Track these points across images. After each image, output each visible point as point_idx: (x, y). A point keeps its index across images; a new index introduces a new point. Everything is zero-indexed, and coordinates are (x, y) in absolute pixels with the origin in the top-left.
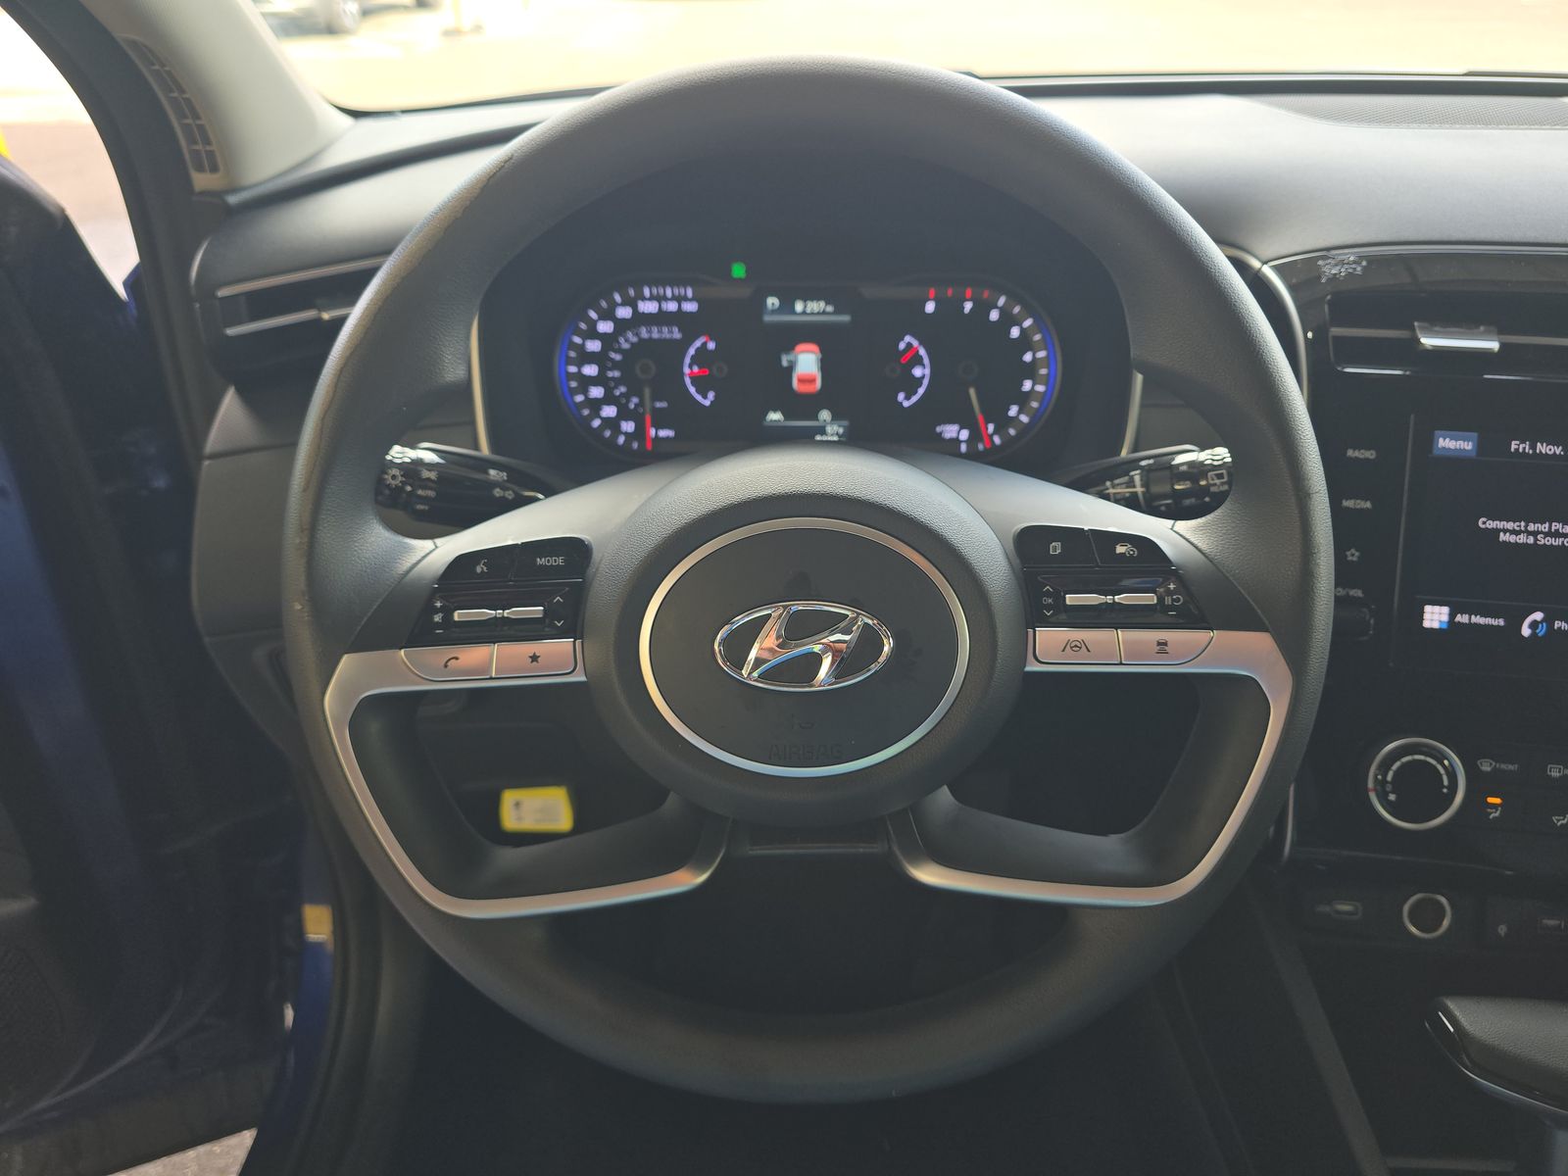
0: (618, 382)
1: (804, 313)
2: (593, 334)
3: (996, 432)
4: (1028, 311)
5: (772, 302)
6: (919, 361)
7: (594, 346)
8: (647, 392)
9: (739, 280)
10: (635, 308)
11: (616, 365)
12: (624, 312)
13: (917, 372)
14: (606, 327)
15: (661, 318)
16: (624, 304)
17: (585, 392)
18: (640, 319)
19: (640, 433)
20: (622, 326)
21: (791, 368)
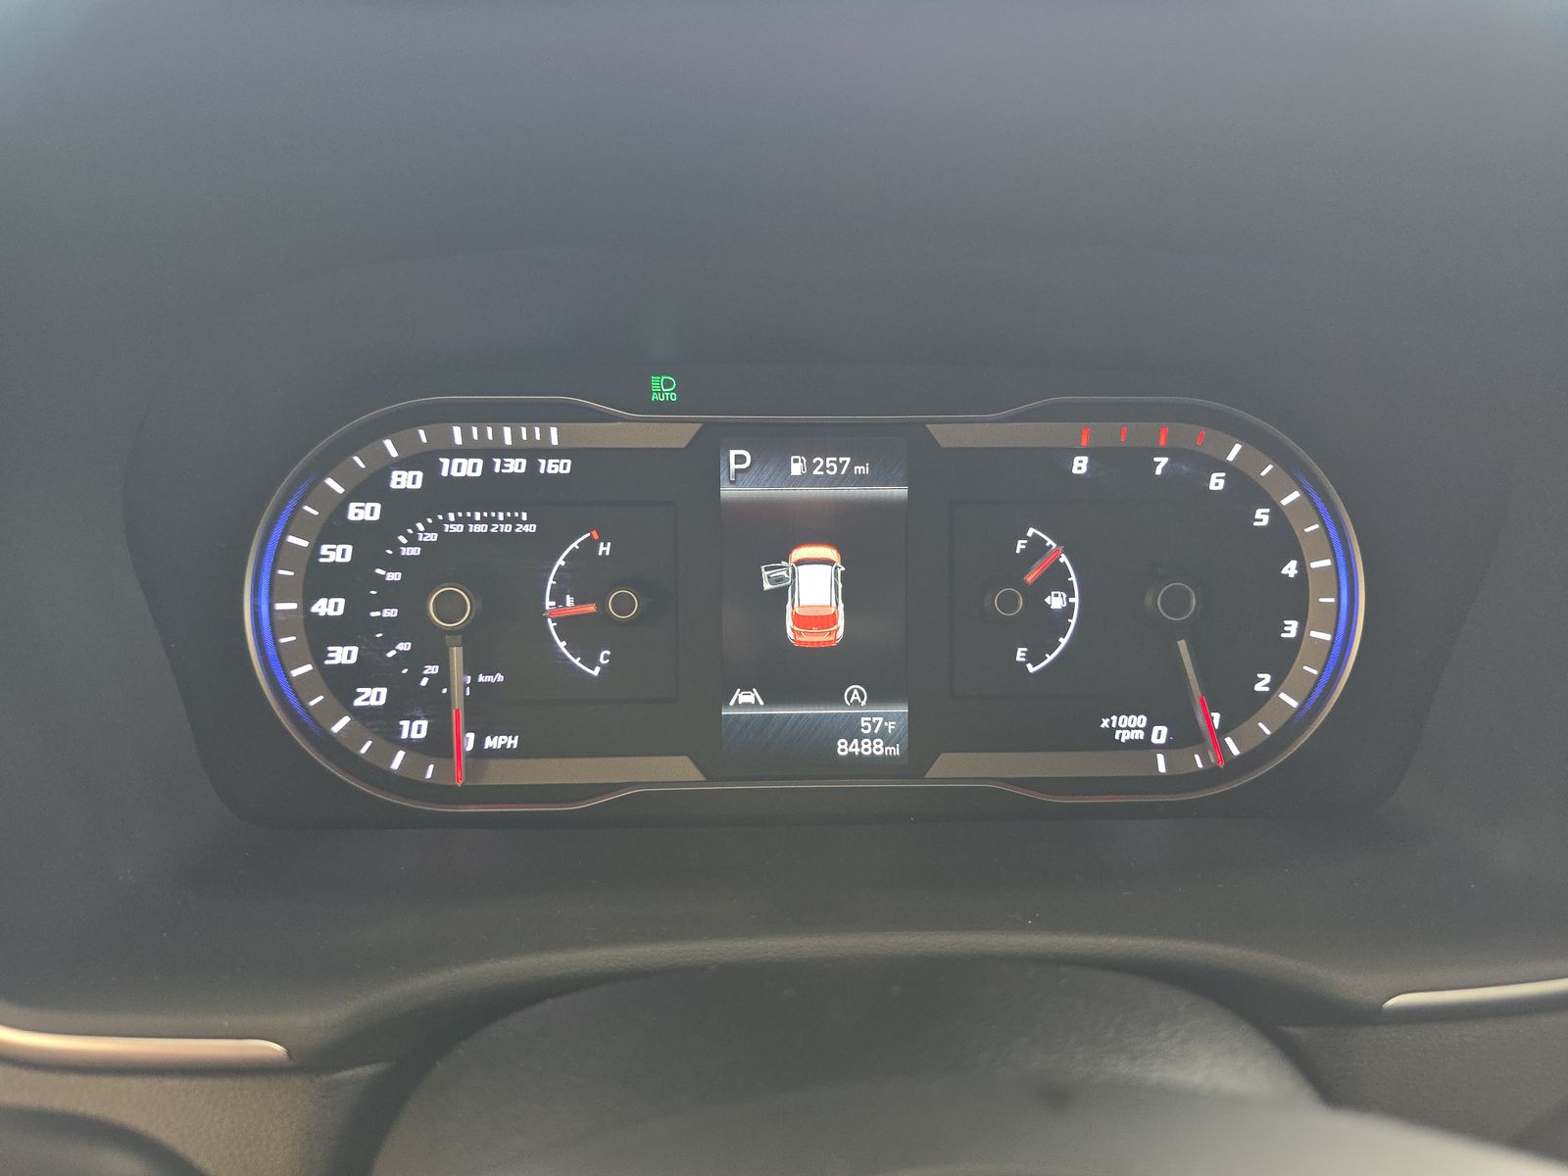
0: (394, 631)
1: (806, 479)
2: (336, 528)
3: (1226, 728)
4: (1294, 471)
5: (737, 458)
6: (1056, 579)
7: (337, 554)
8: (456, 654)
9: (665, 407)
10: (431, 469)
11: (389, 595)
12: (405, 480)
13: (1056, 601)
14: (364, 512)
15: (489, 492)
16: (404, 464)
17: (319, 656)
18: (441, 494)
19: (438, 744)
20: (402, 509)
21: (780, 596)
